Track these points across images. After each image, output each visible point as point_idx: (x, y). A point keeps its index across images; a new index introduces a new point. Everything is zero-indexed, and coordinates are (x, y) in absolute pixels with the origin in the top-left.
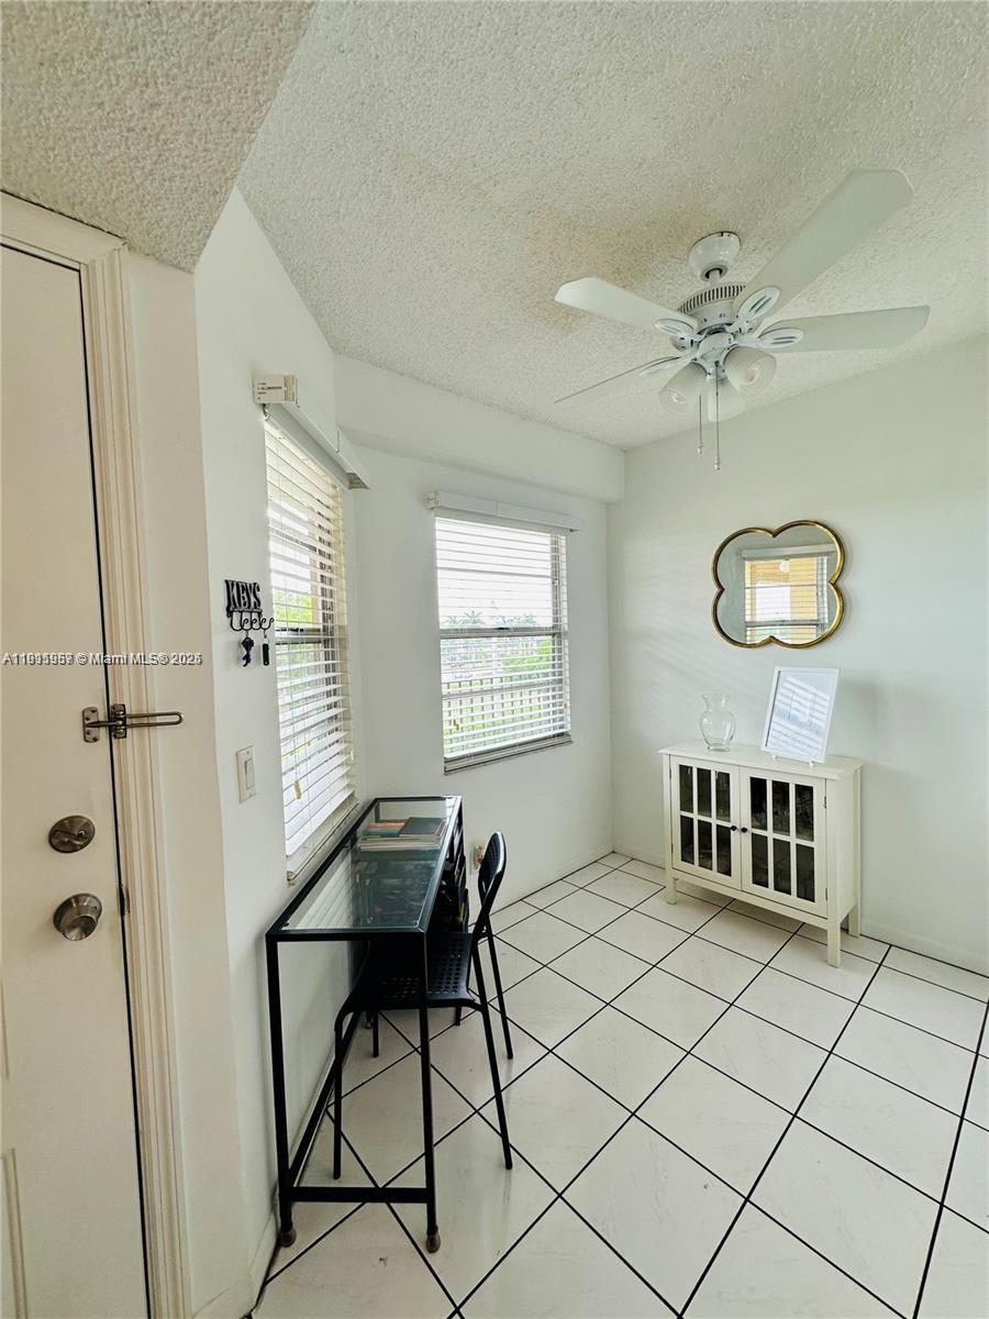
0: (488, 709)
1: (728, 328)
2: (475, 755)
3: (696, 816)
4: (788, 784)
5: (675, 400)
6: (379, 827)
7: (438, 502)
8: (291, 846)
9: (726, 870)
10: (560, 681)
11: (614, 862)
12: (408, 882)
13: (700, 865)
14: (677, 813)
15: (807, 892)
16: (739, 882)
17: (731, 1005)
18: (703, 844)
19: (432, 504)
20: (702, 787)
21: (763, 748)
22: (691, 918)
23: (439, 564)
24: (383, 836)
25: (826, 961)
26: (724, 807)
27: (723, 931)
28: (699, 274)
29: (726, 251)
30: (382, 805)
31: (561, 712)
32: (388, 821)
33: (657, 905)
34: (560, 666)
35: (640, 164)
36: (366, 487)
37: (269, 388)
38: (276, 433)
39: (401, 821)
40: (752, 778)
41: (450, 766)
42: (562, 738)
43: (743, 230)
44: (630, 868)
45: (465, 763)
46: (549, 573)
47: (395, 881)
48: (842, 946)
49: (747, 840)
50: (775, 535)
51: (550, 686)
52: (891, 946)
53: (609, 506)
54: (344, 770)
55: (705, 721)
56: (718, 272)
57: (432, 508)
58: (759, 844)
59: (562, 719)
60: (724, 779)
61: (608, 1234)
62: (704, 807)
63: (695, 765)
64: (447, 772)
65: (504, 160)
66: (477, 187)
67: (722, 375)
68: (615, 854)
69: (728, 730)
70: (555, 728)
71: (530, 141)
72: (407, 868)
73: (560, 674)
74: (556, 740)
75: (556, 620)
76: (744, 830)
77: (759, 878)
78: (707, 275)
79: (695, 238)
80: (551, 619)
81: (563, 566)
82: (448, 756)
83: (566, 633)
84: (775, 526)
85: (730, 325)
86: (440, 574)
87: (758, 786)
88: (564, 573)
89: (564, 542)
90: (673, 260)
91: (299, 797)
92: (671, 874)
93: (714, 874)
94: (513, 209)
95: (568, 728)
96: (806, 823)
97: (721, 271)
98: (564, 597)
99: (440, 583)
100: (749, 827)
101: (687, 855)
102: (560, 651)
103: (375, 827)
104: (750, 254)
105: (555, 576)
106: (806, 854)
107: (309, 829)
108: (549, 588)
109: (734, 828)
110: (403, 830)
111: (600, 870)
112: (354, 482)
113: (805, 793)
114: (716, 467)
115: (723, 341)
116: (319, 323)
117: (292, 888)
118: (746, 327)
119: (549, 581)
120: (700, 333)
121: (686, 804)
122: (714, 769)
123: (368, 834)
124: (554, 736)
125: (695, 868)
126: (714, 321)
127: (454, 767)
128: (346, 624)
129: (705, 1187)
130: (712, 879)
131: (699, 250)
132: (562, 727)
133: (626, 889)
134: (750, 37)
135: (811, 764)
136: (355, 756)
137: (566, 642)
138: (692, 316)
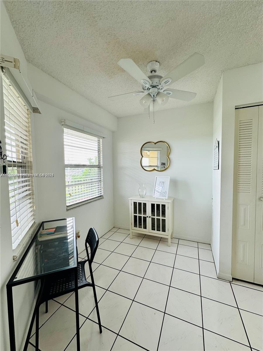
0: (77, 190)
1: (157, 87)
2: (76, 204)
3: (138, 215)
4: (160, 204)
5: (144, 103)
6: (45, 232)
7: (64, 123)
8: (14, 246)
9: (145, 227)
10: (100, 181)
11: (115, 230)
12: (57, 249)
13: (139, 227)
14: (133, 214)
15: (164, 230)
16: (149, 231)
17: (151, 262)
18: (139, 222)
19: (63, 123)
20: (139, 207)
21: (153, 196)
22: (137, 242)
23: (65, 143)
24: (48, 234)
25: (168, 246)
26: (145, 211)
27: (145, 243)
28: (150, 71)
29: (157, 66)
30: (45, 224)
31: (100, 189)
32: (48, 229)
33: (128, 240)
34: (100, 176)
35: (142, 32)
36: (40, 113)
37: (6, 61)
38: (7, 81)
39: (54, 228)
40: (152, 204)
41: (68, 208)
42: (101, 197)
43: (161, 62)
44: (119, 231)
45: (73, 206)
46: (97, 149)
47: (53, 250)
48: (171, 241)
49: (150, 219)
50: (155, 144)
51: (98, 182)
52: (179, 239)
53: (113, 132)
54: (32, 213)
55: (140, 190)
56: (154, 72)
57: (63, 125)
58: (153, 220)
59: (100, 192)
60: (145, 204)
61: (134, 340)
62: (140, 212)
63: (138, 202)
64: (67, 210)
65: (105, 12)
66: (94, 17)
67: (155, 99)
68: (115, 228)
69: (145, 192)
70: (99, 194)
71: (114, 9)
72: (56, 244)
73: (100, 178)
74: (100, 198)
75: (99, 163)
76: (150, 217)
77: (153, 229)
78: (152, 72)
79: (150, 61)
80: (98, 163)
81: (101, 148)
82: (68, 205)
83: (102, 167)
84: (155, 142)
85: (158, 86)
86: (65, 146)
87: (153, 205)
88: (101, 150)
89: (102, 141)
90: (143, 65)
91: (18, 226)
92: (131, 231)
93: (142, 229)
94: (104, 31)
95: (103, 194)
96: (164, 214)
97: (155, 72)
98: (101, 157)
99: (65, 149)
100: (151, 216)
101: (135, 225)
102: (100, 172)
103: (43, 232)
104: (161, 70)
105: (99, 151)
106: (164, 221)
107: (21, 238)
108: (97, 154)
109: (147, 217)
110: (55, 232)
111: (111, 233)
112: (35, 110)
113: (164, 206)
114: (153, 123)
115: (155, 90)
116: (22, 48)
117: (15, 262)
118: (161, 88)
119: (97, 152)
120: (151, 86)
121: (135, 212)
122: (142, 202)
123: (41, 235)
124: (99, 197)
125: (138, 228)
126: (155, 84)
127: (70, 208)
128: (32, 161)
129: (155, 314)
130: (142, 231)
131: (150, 64)
132: (100, 194)
133: (119, 237)
134: (177, 6)
135: (164, 199)
136: (36, 208)
137: (102, 170)
138: (151, 80)
